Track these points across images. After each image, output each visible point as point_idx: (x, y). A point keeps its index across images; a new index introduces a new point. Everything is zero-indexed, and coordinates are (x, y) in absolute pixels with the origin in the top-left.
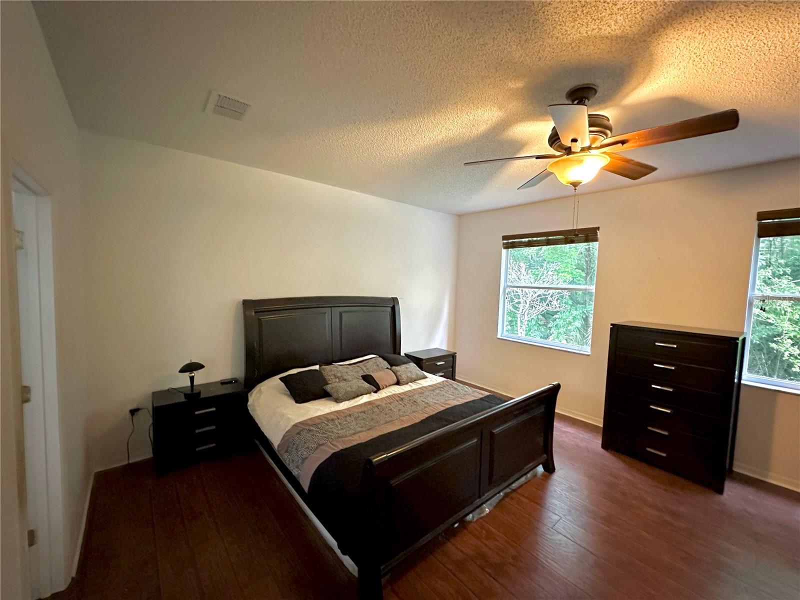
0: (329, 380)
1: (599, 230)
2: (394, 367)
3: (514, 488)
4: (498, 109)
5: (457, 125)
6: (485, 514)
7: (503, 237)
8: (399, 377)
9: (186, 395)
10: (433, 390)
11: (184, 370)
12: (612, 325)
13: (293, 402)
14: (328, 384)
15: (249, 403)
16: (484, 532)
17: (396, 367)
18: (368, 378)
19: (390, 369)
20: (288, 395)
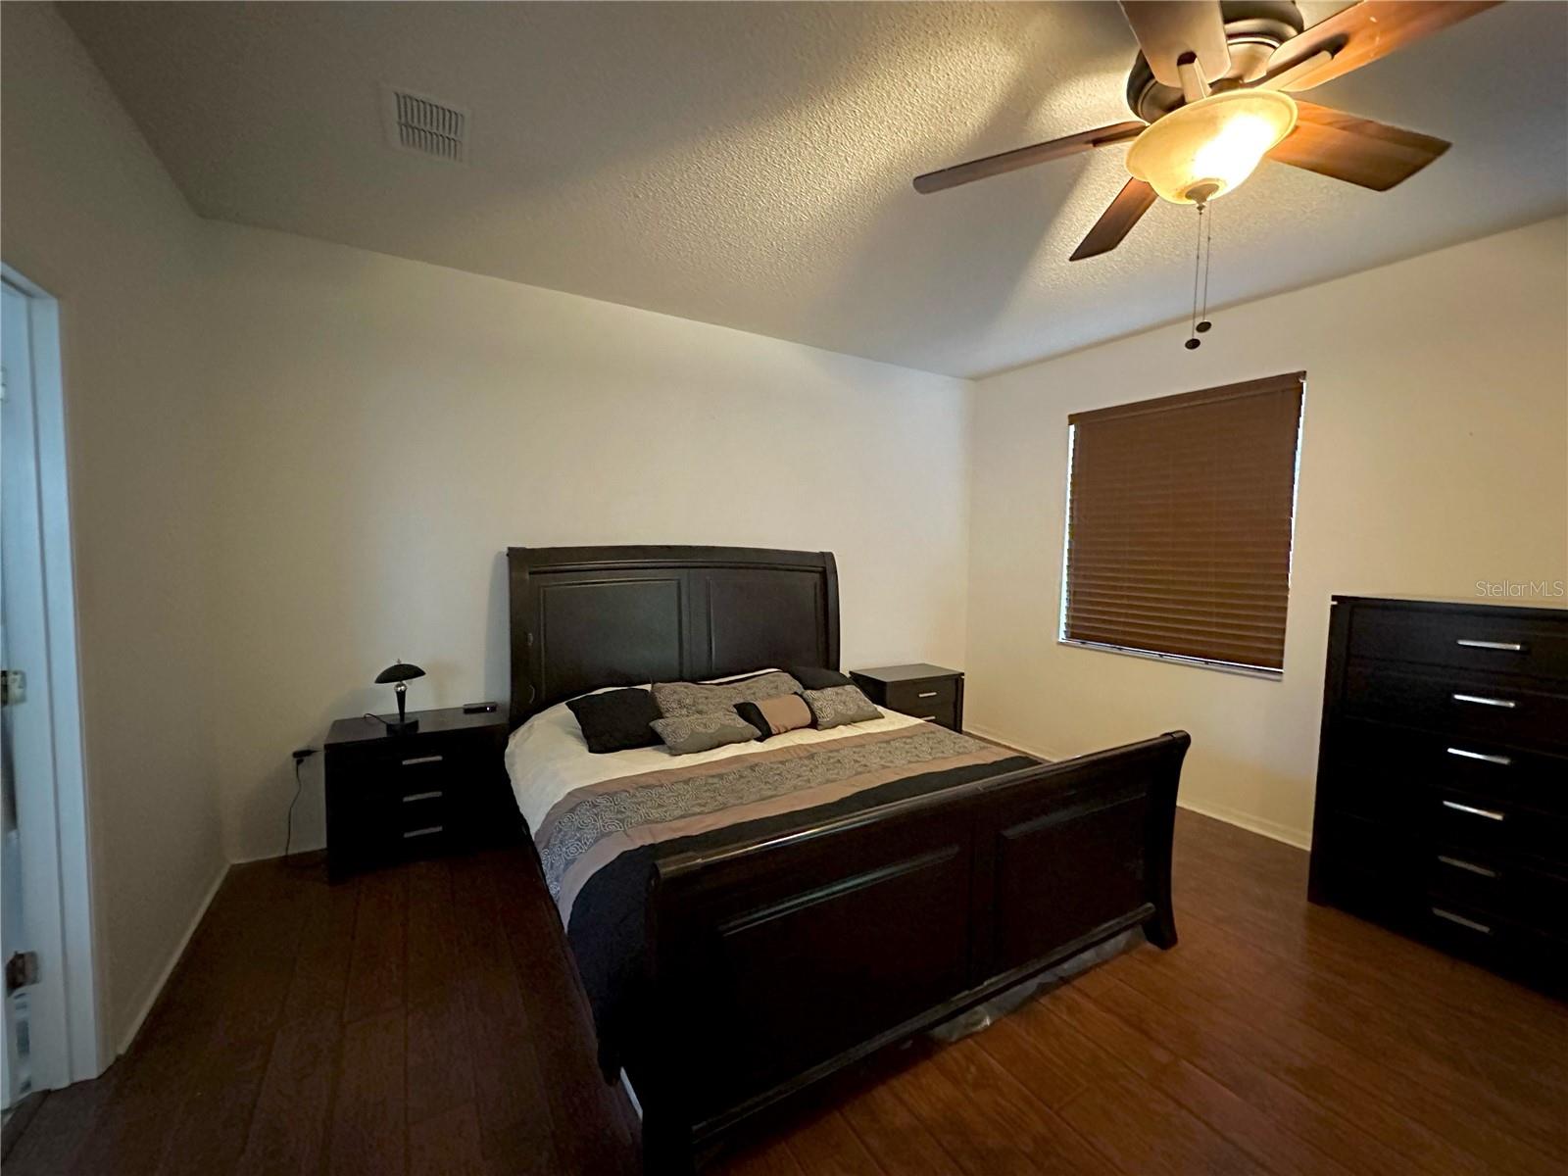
0: (668, 711)
1: (1304, 379)
2: (809, 692)
3: (1063, 974)
4: (1001, 44)
5: (911, 112)
6: (979, 1028)
7: (1070, 416)
8: (818, 713)
9: (390, 727)
10: (888, 742)
11: (387, 677)
12: (1334, 598)
13: (584, 749)
14: (660, 716)
15: (507, 751)
16: (973, 1069)
17: (814, 692)
18: (748, 711)
19: (801, 696)
20: (576, 736)
